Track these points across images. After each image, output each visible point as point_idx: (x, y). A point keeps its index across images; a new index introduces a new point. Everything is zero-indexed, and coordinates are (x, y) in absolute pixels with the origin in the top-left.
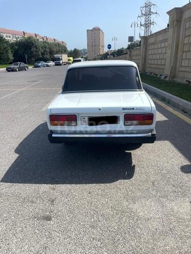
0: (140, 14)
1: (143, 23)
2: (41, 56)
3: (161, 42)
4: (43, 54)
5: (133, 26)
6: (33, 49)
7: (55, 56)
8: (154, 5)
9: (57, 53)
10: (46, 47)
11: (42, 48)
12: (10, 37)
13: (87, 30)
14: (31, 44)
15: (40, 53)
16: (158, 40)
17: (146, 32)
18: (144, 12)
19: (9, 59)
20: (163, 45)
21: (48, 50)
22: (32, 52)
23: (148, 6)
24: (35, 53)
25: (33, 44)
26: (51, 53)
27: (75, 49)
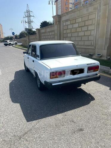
0: (24, 16)
1: (27, 21)
3: (49, 32)
5: (22, 22)
8: (31, 11)
16: (47, 31)
17: (29, 26)
18: (26, 15)
20: (51, 34)
23: (28, 12)
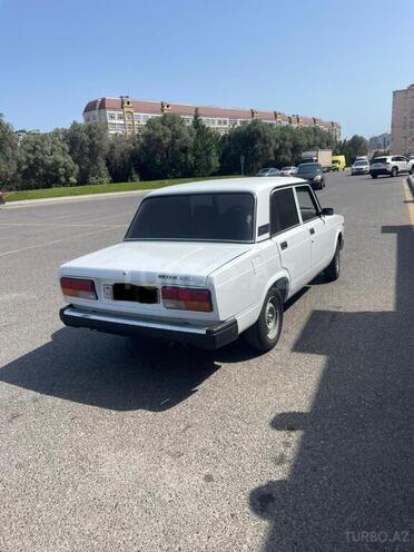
2: (273, 158)
4: (277, 153)
6: (259, 145)
7: (303, 154)
9: (310, 147)
10: (284, 139)
11: (277, 141)
12: (225, 123)
13: (394, 93)
14: (255, 135)
15: (271, 151)
19: (209, 166)
21: (289, 144)
22: (256, 151)
24: (260, 153)
25: (259, 134)
26: (296, 149)
27: (355, 137)
